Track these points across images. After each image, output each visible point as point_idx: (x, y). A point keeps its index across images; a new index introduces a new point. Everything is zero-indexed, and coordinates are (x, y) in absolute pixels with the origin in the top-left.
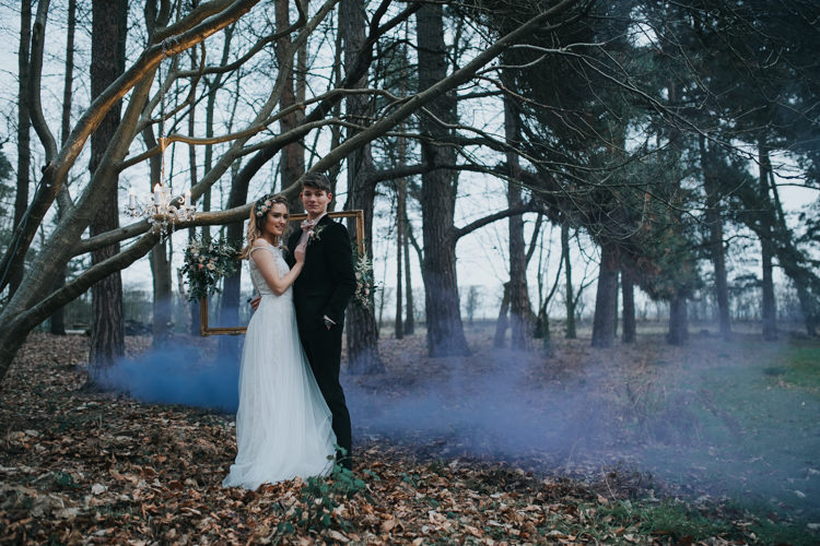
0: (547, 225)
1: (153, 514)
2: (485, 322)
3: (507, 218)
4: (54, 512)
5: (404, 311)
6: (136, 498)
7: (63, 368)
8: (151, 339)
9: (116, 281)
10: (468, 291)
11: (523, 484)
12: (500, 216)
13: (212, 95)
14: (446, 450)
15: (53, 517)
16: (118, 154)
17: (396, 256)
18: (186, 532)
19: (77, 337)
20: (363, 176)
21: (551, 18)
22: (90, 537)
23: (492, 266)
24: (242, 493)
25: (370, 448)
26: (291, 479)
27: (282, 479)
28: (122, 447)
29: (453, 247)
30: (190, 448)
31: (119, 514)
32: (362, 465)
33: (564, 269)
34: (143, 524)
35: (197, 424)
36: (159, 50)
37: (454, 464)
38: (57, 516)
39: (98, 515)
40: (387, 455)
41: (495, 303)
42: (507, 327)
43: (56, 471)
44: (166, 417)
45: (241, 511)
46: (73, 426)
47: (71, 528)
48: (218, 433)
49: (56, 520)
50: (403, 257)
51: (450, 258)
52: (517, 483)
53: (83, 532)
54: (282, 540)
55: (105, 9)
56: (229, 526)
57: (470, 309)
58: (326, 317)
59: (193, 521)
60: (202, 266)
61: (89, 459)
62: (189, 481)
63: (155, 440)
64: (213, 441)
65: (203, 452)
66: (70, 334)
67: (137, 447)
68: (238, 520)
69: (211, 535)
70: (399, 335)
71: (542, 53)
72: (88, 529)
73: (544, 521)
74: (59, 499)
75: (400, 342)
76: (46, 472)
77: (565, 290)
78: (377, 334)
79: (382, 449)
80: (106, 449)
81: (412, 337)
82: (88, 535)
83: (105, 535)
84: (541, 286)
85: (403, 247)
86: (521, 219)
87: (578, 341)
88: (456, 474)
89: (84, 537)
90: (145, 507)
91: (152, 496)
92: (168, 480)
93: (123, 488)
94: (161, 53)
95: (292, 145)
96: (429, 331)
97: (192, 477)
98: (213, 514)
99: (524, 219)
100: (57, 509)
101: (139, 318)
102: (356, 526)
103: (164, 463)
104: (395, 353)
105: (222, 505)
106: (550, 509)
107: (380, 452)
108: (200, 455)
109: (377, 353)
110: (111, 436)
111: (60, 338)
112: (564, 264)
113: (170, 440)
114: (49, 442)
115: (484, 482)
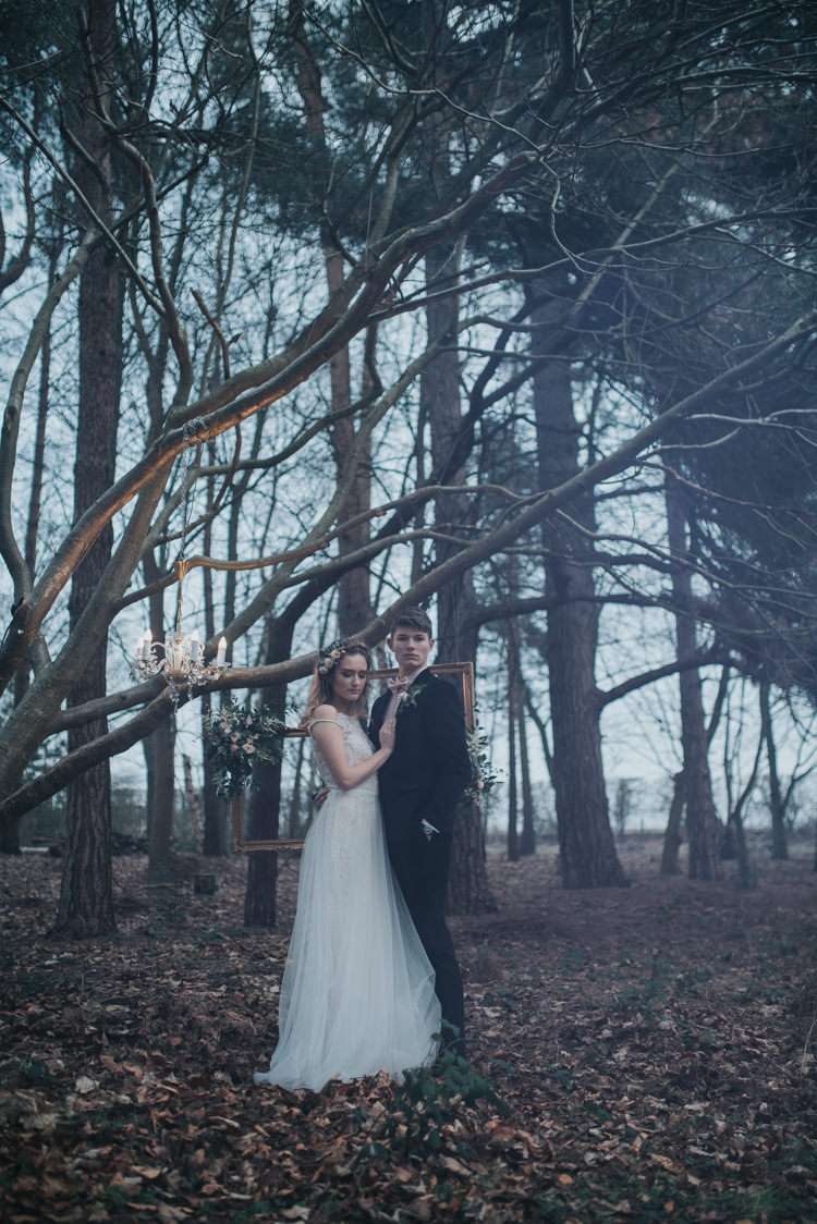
0: (736, 685)
1: (169, 1126)
2: (644, 836)
3: (676, 676)
4: (21, 1120)
5: (520, 818)
6: (141, 1100)
7: (19, 903)
8: (145, 860)
9: (103, 772)
10: (616, 787)
11: (736, 1089)
12: (665, 671)
13: (236, 504)
14: (607, 1033)
15: (20, 1128)
16: (116, 586)
17: (506, 735)
18: (219, 1156)
19: (37, 857)
20: (460, 615)
21: (744, 375)
22: (78, 1160)
23: (653, 748)
24: (300, 1095)
25: (487, 1028)
26: (374, 1074)
27: (359, 1073)
28: (115, 1021)
29: (597, 718)
30: (216, 1025)
31: (119, 1125)
32: (478, 1054)
33: (765, 752)
34: (154, 1142)
35: (223, 988)
36: (178, 438)
37: (622, 1053)
38: (26, 1126)
39: (88, 1126)
40: (515, 1040)
41: (658, 805)
42: (679, 842)
43: (21, 1056)
44: (177, 977)
45: (299, 1123)
46: (42, 989)
47: (48, 1144)
48: (256, 1002)
49: (24, 1131)
50: (517, 736)
51: (591, 738)
52: (726, 1087)
53: (66, 1151)
54: (367, 1171)
55: (97, 386)
56: (283, 1148)
57: (621, 815)
58: (425, 823)
59: (230, 1138)
60: (235, 747)
61: (69, 1039)
62: (219, 1076)
63: (164, 1011)
64: (248, 1015)
65: (235, 1032)
66: (26, 853)
67: (137, 1022)
68: (296, 1138)
69: (257, 1161)
70: (513, 855)
71: (733, 425)
72: (73, 1146)
73: (778, 1149)
74: (30, 1098)
75: (516, 866)
76: (7, 1058)
77: (767, 785)
78: (484, 854)
79: (506, 1029)
80: (93, 1024)
81: (532, 858)
82: (75, 1157)
83: (99, 1157)
84: (729, 778)
85: (516, 722)
86: (697, 675)
87: (792, 864)
88: (625, 1070)
89: (67, 1159)
90: (156, 1114)
91: (166, 1098)
92: (187, 1073)
93: (122, 1084)
94: (180, 441)
95: (356, 570)
96: (562, 849)
97: (223, 1069)
98: (258, 1127)
99: (702, 676)
100: (28, 1114)
101: (127, 830)
102: (480, 1150)
103: (178, 1047)
104: (509, 883)
105: (270, 1113)
106: (785, 1131)
107: (503, 1035)
108: (231, 1036)
109: (485, 883)
110: (98, 1006)
111: (12, 859)
112: (765, 744)
113: (185, 1011)
114: (9, 1013)
115: (672, 1084)
